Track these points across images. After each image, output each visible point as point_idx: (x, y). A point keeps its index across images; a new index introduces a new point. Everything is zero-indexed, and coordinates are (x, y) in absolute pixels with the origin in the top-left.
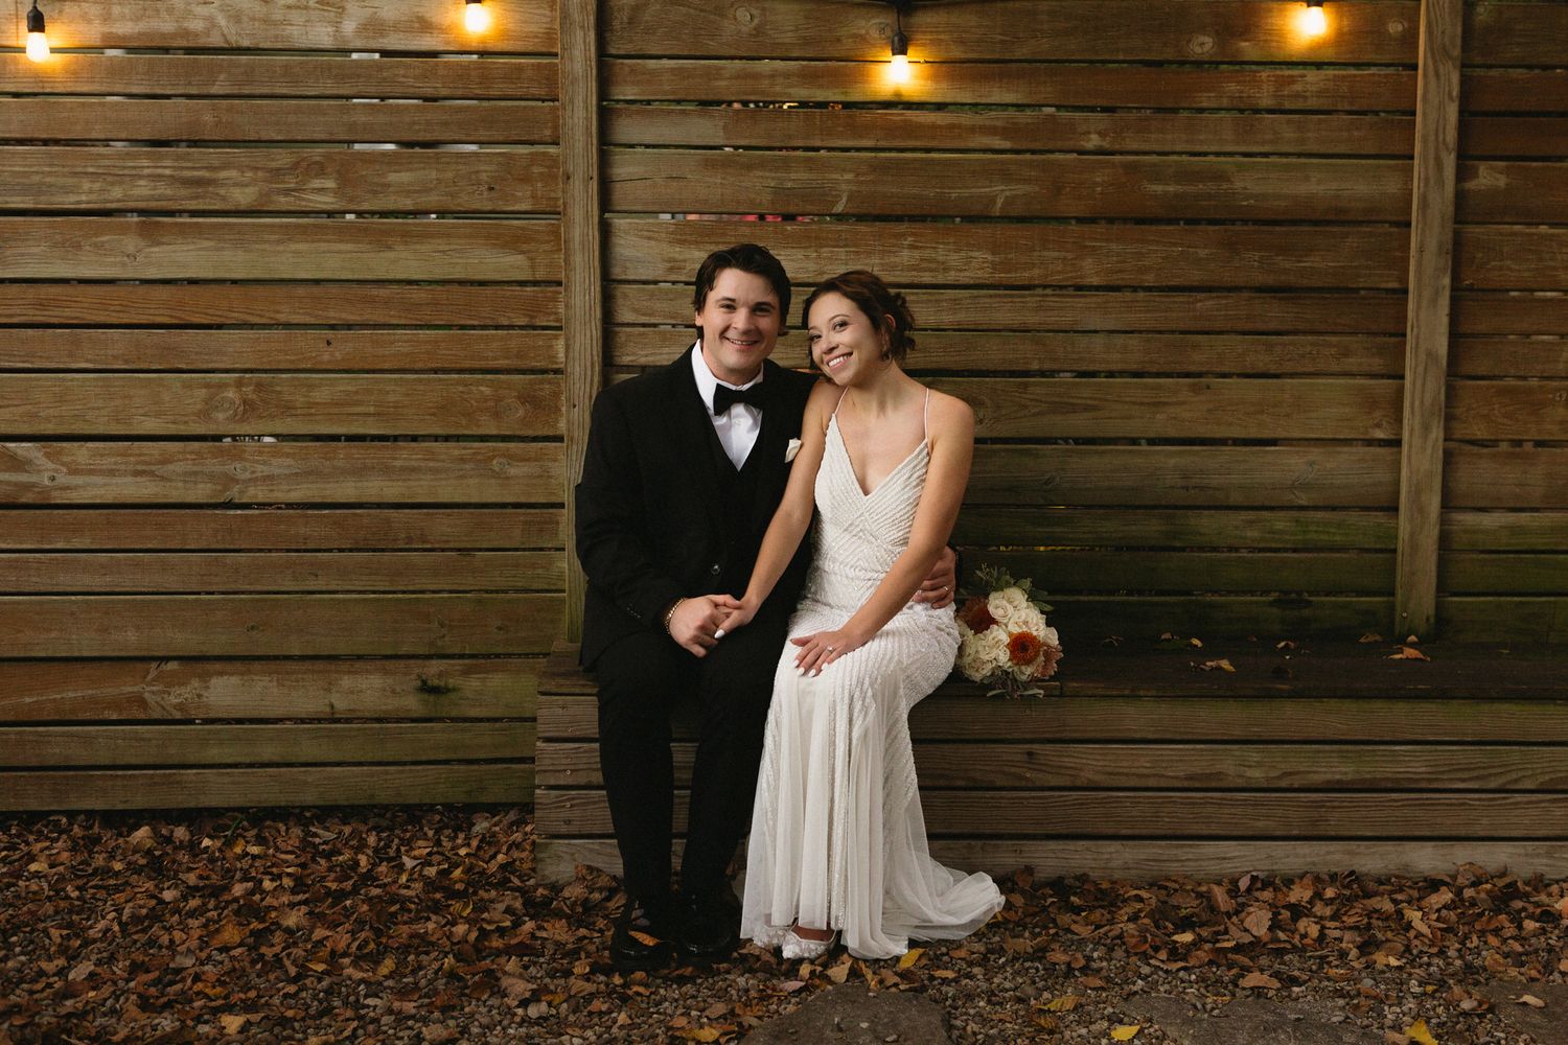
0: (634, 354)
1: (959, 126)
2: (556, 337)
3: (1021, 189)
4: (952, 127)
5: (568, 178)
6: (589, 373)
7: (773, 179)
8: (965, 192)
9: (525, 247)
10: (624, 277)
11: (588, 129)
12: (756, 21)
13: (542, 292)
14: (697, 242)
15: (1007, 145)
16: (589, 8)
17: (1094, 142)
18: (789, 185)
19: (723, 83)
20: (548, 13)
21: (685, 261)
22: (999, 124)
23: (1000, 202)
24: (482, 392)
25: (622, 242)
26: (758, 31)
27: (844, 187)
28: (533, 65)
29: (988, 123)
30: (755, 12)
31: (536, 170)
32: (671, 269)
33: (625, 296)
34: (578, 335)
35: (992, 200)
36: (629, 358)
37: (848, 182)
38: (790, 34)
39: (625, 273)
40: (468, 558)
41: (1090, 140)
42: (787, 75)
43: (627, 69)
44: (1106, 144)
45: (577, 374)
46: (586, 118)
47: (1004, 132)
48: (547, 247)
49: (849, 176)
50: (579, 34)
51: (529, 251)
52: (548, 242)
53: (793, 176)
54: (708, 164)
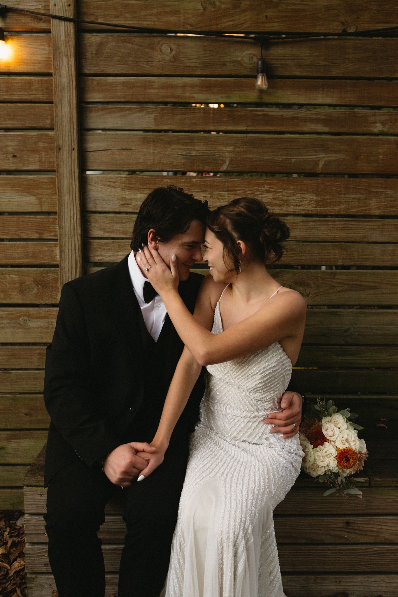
0: (102, 255)
1: (297, 118)
2: (55, 246)
3: (334, 157)
4: (293, 118)
5: (60, 149)
6: (74, 267)
7: (184, 149)
8: (301, 158)
9: (36, 192)
10: (94, 210)
11: (71, 119)
12: (174, 52)
13: (46, 218)
14: (138, 188)
15: (326, 129)
16: (70, 43)
17: (378, 128)
18: (194, 153)
19: (152, 91)
20: (47, 48)
21: (131, 200)
22: (322, 116)
23: (321, 164)
24: (12, 278)
25: (94, 188)
26: (175, 59)
27: (227, 154)
28: (38, 80)
29: (314, 116)
30: (174, 47)
31: (41, 145)
32: (123, 205)
33: (96, 221)
34: (67, 245)
35: (317, 163)
36: (99, 258)
37: (230, 152)
38: (194, 61)
39: (95, 207)
40: (7, 375)
41: (376, 127)
42: (192, 86)
43: (95, 83)
44: (386, 130)
45: (67, 268)
46: (70, 112)
47: (326, 122)
48: (49, 191)
49: (230, 148)
50: (65, 59)
51: (38, 194)
52: (49, 189)
53: (196, 148)
54: (146, 141)
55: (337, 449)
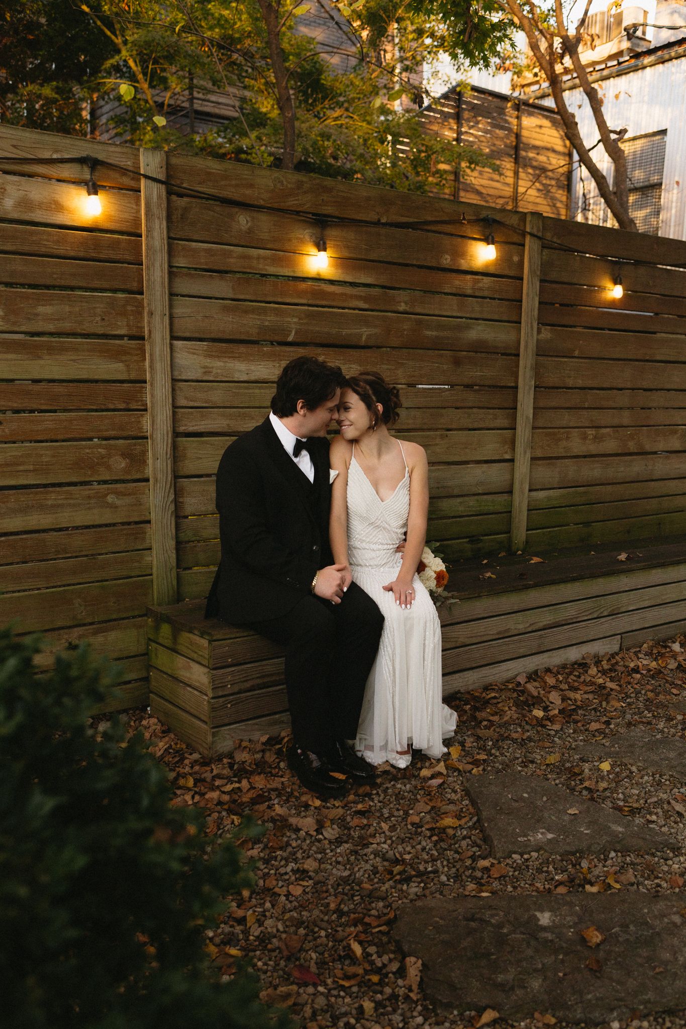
0: (186, 425)
1: (345, 294)
2: (142, 416)
3: (373, 331)
4: (342, 294)
5: (152, 314)
6: (166, 438)
7: (258, 319)
8: (349, 331)
9: (124, 358)
10: (180, 378)
11: (163, 283)
12: (249, 224)
13: (133, 387)
14: (218, 357)
15: (366, 306)
16: (162, 206)
17: (402, 307)
18: (267, 323)
19: (232, 260)
20: (134, 207)
21: (212, 368)
22: (362, 294)
23: (364, 338)
24: (100, 453)
25: (179, 356)
26: (250, 231)
27: (293, 326)
28: (126, 239)
29: (358, 293)
30: (248, 219)
31: (129, 308)
32: (205, 373)
33: (181, 389)
34: (159, 414)
35: (361, 336)
36: (183, 428)
37: (295, 323)
38: (267, 234)
39: (180, 375)
40: (94, 561)
41: (401, 306)
42: (265, 258)
43: (180, 247)
44: (408, 309)
45: (159, 439)
46: (162, 276)
47: (366, 299)
48: (135, 358)
49: (295, 320)
50: (157, 222)
51: (126, 361)
52: (137, 355)
53: (268, 318)
54: (225, 309)
55: (435, 572)
